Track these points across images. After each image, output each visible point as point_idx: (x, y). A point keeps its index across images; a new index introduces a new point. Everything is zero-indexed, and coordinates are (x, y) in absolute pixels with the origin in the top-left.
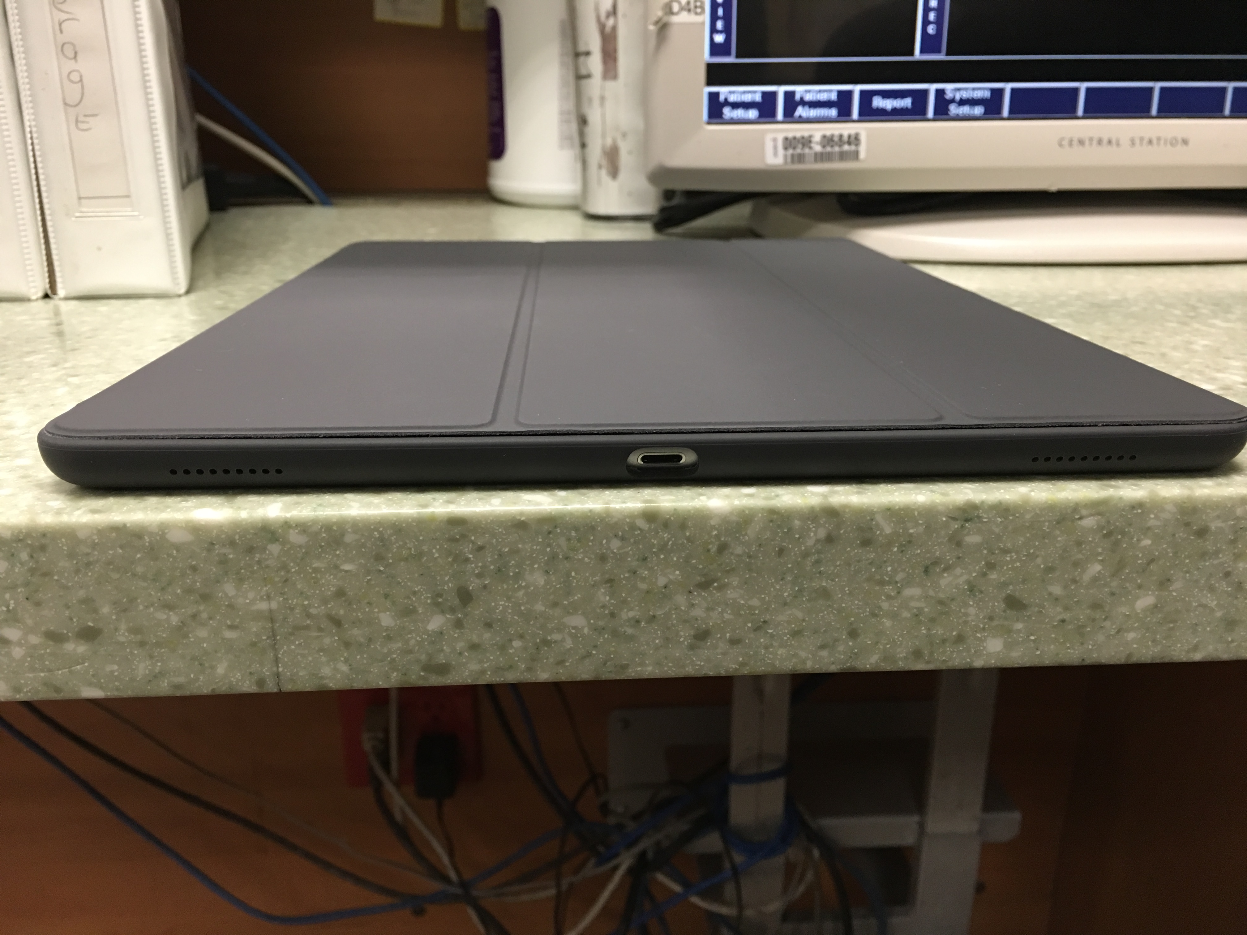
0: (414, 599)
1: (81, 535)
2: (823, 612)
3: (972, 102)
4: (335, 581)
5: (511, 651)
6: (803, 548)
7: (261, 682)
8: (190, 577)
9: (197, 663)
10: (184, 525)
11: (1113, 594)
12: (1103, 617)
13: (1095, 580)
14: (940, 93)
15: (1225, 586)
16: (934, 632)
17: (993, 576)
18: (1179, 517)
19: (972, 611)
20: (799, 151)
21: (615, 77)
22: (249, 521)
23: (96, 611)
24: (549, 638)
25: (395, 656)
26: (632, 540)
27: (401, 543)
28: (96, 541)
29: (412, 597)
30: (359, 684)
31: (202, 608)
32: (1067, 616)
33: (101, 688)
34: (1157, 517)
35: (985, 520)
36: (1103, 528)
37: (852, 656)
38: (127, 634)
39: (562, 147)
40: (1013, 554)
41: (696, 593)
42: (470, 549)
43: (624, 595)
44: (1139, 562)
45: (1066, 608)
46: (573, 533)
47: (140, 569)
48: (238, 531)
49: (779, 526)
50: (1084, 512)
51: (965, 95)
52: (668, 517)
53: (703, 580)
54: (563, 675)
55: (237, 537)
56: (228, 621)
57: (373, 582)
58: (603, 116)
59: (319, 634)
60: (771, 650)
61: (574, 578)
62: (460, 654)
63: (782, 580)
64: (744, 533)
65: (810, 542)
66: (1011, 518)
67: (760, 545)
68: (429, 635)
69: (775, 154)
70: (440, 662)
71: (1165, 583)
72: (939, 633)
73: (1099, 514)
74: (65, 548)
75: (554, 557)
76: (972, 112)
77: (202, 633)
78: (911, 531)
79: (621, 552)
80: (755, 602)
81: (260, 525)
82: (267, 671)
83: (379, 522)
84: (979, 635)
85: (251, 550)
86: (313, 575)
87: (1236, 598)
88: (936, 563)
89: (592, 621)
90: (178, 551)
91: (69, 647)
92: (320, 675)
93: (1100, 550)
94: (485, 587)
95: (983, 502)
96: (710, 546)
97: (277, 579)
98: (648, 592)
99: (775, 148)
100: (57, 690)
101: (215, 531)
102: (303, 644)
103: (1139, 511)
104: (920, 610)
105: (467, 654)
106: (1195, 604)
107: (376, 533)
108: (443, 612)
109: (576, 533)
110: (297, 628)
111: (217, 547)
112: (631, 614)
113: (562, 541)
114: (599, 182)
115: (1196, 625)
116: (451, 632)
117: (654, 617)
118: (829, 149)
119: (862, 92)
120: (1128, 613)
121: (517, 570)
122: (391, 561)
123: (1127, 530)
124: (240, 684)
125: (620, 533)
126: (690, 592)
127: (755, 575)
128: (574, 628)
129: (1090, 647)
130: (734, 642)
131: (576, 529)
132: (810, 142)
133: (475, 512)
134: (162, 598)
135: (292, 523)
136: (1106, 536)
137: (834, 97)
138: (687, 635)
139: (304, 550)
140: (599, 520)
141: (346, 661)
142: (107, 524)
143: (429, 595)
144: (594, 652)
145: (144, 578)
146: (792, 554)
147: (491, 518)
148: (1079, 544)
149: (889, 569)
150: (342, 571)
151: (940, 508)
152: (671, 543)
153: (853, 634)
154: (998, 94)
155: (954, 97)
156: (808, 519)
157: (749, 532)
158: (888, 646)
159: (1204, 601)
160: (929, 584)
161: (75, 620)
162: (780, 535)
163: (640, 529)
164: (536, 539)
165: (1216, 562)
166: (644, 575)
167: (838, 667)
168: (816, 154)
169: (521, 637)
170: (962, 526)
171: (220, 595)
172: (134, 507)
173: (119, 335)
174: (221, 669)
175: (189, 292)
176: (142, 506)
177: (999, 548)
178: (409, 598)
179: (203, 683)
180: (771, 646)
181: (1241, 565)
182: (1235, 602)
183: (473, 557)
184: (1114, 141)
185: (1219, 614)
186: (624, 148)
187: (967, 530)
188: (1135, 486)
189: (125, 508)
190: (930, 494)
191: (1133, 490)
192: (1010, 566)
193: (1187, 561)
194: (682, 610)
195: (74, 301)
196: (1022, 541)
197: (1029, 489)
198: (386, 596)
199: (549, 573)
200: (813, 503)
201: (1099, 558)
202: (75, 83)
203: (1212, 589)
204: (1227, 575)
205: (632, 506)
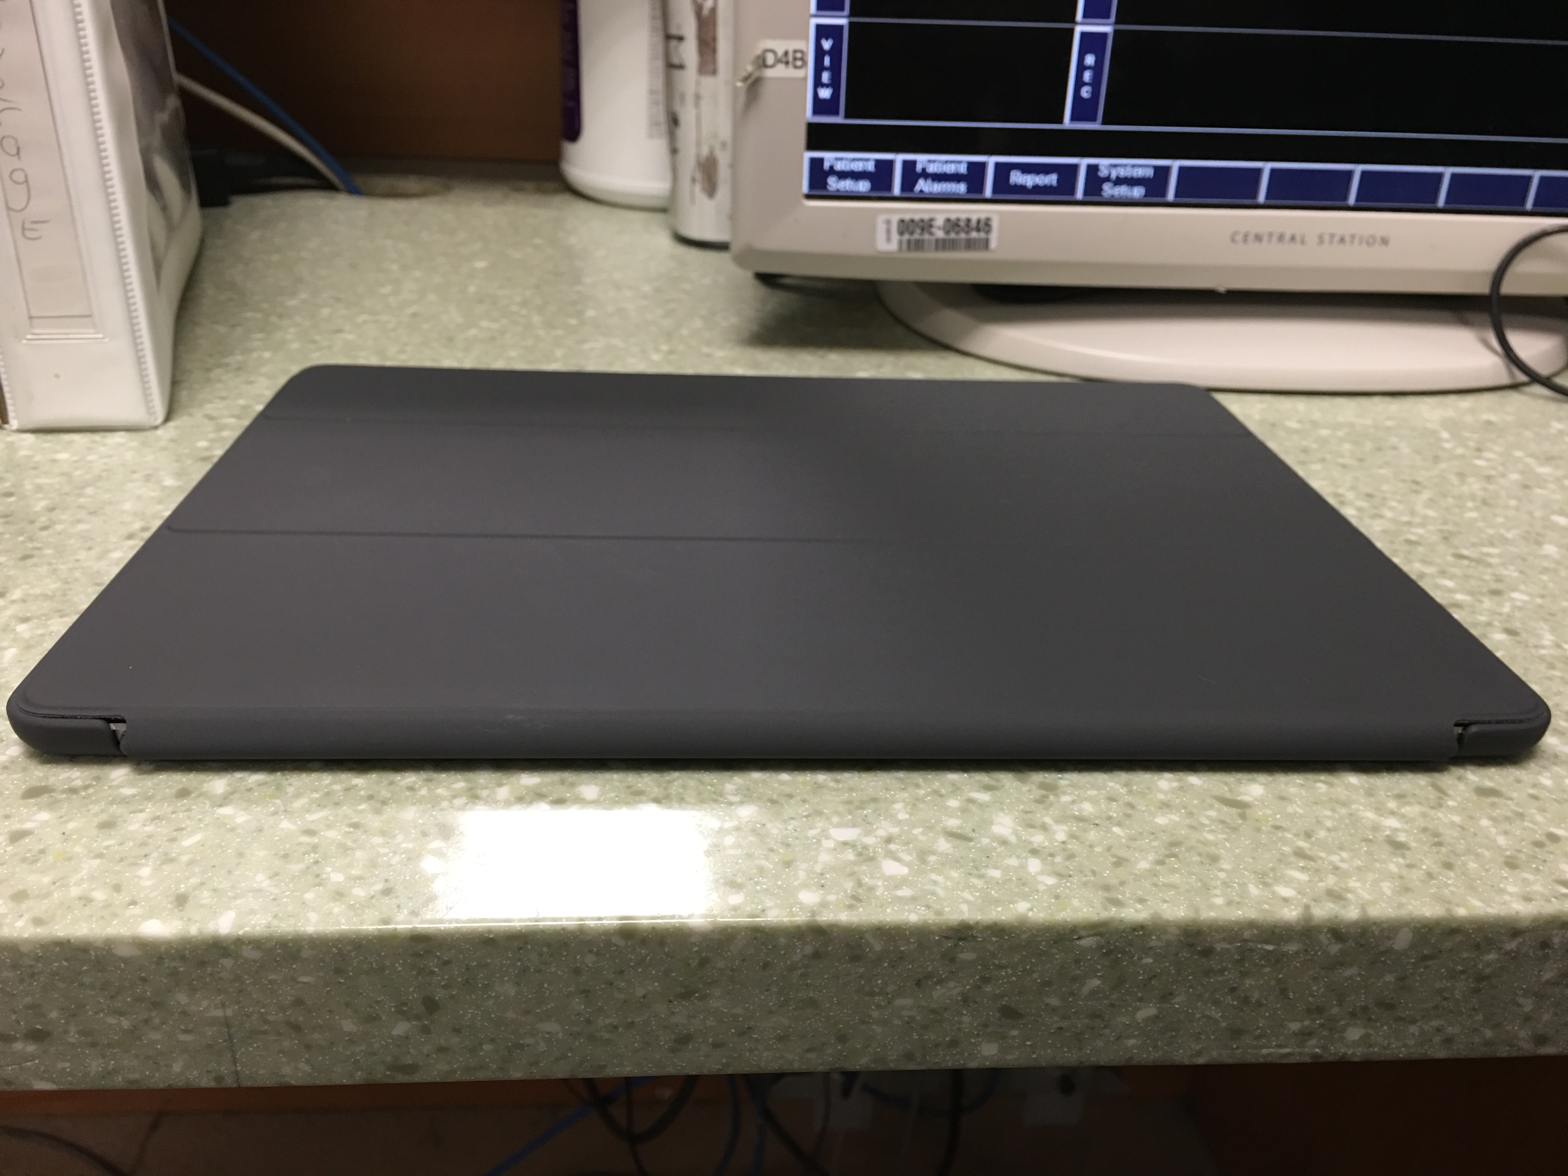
0: (377, 1008)
1: (24, 949)
2: (810, 1019)
3: (1131, 182)
4: (293, 991)
5: (481, 1054)
6: (789, 963)
7: (219, 1079)
8: (140, 987)
9: (151, 1062)
10: (131, 941)
11: (1112, 1005)
12: (1102, 1026)
13: (1093, 993)
14: (1092, 170)
15: (1230, 1000)
16: (927, 1037)
17: (988, 989)
18: (1182, 939)
19: (966, 1019)
20: (916, 236)
21: (714, 72)
22: (200, 938)
23: (43, 1015)
24: (521, 1042)
25: (359, 1058)
26: (608, 955)
27: (362, 958)
28: (40, 955)
29: (375, 1006)
30: (322, 1080)
31: (153, 1014)
32: (1064, 1024)
33: (54, 1082)
34: (1159, 939)
35: (979, 939)
36: (1103, 947)
37: (841, 1058)
38: (77, 1036)
39: (651, 136)
40: (1009, 970)
41: (676, 1003)
42: (435, 963)
43: (600, 1004)
44: (1140, 978)
45: (1064, 1017)
46: (545, 949)
47: (87, 980)
48: (188, 947)
49: (763, 943)
50: (1083, 933)
51: (1123, 173)
52: (645, 934)
53: (684, 991)
54: (537, 1073)
55: (187, 952)
56: (182, 1026)
57: (333, 993)
58: (698, 118)
59: (278, 1038)
60: (756, 1053)
61: (546, 989)
62: (428, 1056)
63: (767, 990)
64: (726, 949)
65: (797, 958)
66: (1006, 937)
67: (744, 960)
68: (393, 1039)
69: (889, 239)
70: (407, 1063)
71: (1166, 997)
72: (932, 1038)
73: (1101, 935)
74: (8, 960)
75: (525, 970)
76: (1129, 194)
77: (156, 1036)
78: (902, 949)
79: (595, 966)
80: (739, 1010)
81: (211, 941)
82: (224, 1069)
83: (338, 940)
84: (973, 1041)
85: (202, 964)
86: (270, 986)
87: (1242, 1010)
88: (929, 976)
89: (567, 1027)
90: (125, 964)
91: (18, 1046)
92: (280, 1074)
93: (1099, 967)
94: (452, 997)
95: (977, 923)
97: (231, 990)
98: (625, 1001)
99: (888, 232)
101: (164, 947)
102: (261, 1047)
103: (1141, 933)
104: (912, 1019)
105: (434, 1056)
106: (1198, 1016)
107: (334, 949)
108: (408, 1019)
109: (548, 949)
110: (255, 1033)
111: (166, 961)
112: (608, 1021)
113: (534, 956)
114: (692, 198)
115: (1199, 1033)
116: (418, 1037)
117: (633, 1023)
118: (953, 236)
119: (998, 165)
120: (1127, 1023)
121: (486, 982)
122: (351, 974)
123: (1127, 949)
124: (197, 1080)
125: (595, 950)
126: (670, 1002)
127: (739, 986)
128: (548, 1033)
129: (1088, 1052)
130: (716, 1045)
131: (549, 945)
132: (931, 226)
133: (440, 930)
134: (111, 1006)
135: (244, 940)
136: (1104, 954)
137: (963, 169)
138: (668, 1039)
139: (258, 965)
140: (572, 937)
141: (308, 1062)
142: (50, 939)
143: (393, 1004)
144: (569, 1055)
145: (92, 987)
146: (778, 968)
147: (457, 936)
148: (1077, 961)
149: (879, 982)
150: (300, 982)
151: (933, 928)
152: (649, 958)
153: (842, 1038)
154: (1162, 173)
155: (1110, 175)
156: (794, 937)
157: (731, 948)
158: (879, 1050)
159: (1207, 1013)
160: (921, 996)
161: (22, 1023)
162: (765, 951)
163: (616, 945)
164: (505, 955)
165: (1220, 979)
166: (621, 987)
167: (827, 1068)
168: (937, 241)
169: (492, 1041)
170: (955, 945)
171: (172, 1003)
172: (79, 914)
173: (79, 521)
174: (177, 1068)
175: (168, 418)
176: (87, 913)
177: (994, 964)
178: (371, 1006)
179: (158, 1079)
180: (756, 1049)
181: (1248, 982)
182: (1241, 1014)
183: (439, 971)
184: (1298, 238)
185: (1224, 1024)
186: (724, 159)
187: (961, 948)
188: (1140, 904)
189: (69, 917)
190: (924, 913)
191: (1136, 911)
192: (1005, 981)
193: (1190, 978)
194: (661, 1017)
195: (30, 438)
196: (1018, 958)
197: (1028, 905)
198: (347, 1005)
199: (520, 985)
200: (800, 922)
201: (1098, 974)
202: (19, 184)
203: (1217, 1003)
204: (1233, 990)
205: (608, 924)
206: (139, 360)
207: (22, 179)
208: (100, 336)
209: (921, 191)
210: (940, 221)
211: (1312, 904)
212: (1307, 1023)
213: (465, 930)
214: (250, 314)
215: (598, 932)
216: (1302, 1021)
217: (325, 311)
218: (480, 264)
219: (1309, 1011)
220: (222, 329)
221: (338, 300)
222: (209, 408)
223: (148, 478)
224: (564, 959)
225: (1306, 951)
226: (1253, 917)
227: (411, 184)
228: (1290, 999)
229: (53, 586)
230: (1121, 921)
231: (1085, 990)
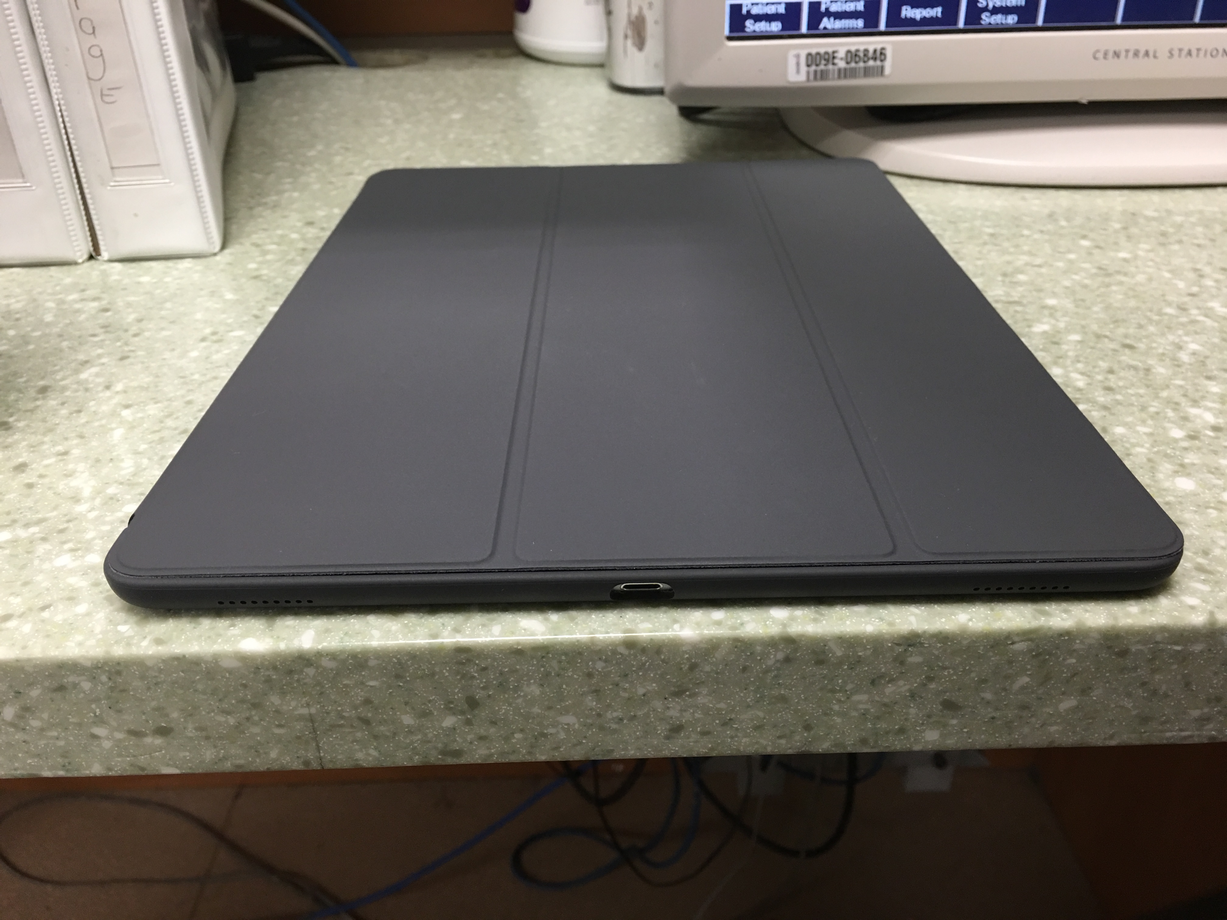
0: (430, 705)
1: (149, 663)
2: (781, 712)
3: (1006, 10)
4: (362, 693)
5: (513, 741)
6: (764, 667)
7: (307, 763)
8: (242, 692)
9: (253, 751)
10: (233, 655)
11: (1039, 698)
12: (1030, 715)
13: (1023, 688)
14: (972, 2)
15: (1141, 692)
16: (879, 726)
17: (933, 686)
18: (1102, 642)
19: (913, 711)
20: (822, 67)
22: (287, 652)
23: (167, 715)
24: (546, 731)
25: (416, 745)
26: (614, 662)
27: (416, 666)
28: (162, 667)
29: (428, 704)
30: (388, 763)
31: (253, 713)
32: (997, 714)
33: (177, 767)
34: (1082, 642)
35: (926, 645)
36: (1033, 650)
37: (807, 743)
38: (194, 731)
39: (589, 3)
40: (951, 670)
41: (670, 700)
42: (475, 670)
43: (608, 701)
44: (1064, 675)
45: (997, 709)
46: (563, 658)
47: (200, 687)
48: (279, 659)
49: (743, 651)
50: (1016, 639)
51: (999, 3)
52: (645, 645)
53: (677, 690)
54: (558, 756)
55: (278, 663)
56: (276, 722)
57: (394, 694)
59: (351, 730)
60: (736, 739)
61: (565, 689)
62: (471, 743)
63: (746, 689)
64: (712, 656)
65: (770, 662)
66: (950, 644)
67: (726, 665)
68: (443, 730)
69: (798, 71)
70: (455, 749)
71: (1085, 691)
72: (883, 726)
73: (1031, 640)
74: (137, 673)
75: (547, 674)
76: (1004, 21)
77: (256, 730)
78: (860, 654)
79: (604, 670)
80: (722, 705)
81: (297, 654)
82: (310, 755)
83: (397, 651)
84: (918, 728)
85: (290, 672)
86: (344, 689)
87: (1151, 701)
88: (882, 676)
89: (582, 720)
90: (230, 674)
91: (148, 740)
92: (355, 758)
93: (1029, 667)
94: (489, 696)
95: (925, 632)
96: (683, 666)
97: (314, 693)
98: (629, 699)
99: (798, 64)
100: (143, 769)
101: (259, 660)
102: (339, 737)
103: (1066, 638)
104: (867, 711)
105: (476, 743)
106: (1113, 706)
107: (394, 659)
108: (454, 714)
109: (565, 657)
110: (333, 727)
111: (262, 670)
112: (615, 714)
113: (554, 664)
114: (625, 52)
115: (1113, 720)
116: (463, 729)
117: (635, 716)
118: (853, 65)
119: (890, 2)
120: (1051, 712)
121: (516, 684)
122: (408, 679)
123: (1054, 652)
124: (289, 764)
125: (604, 657)
126: (666, 699)
127: (722, 686)
128: (566, 724)
129: (1017, 737)
131: (566, 654)
132: (834, 58)
133: (478, 642)
134: (220, 707)
135: (322, 653)
136: (1033, 656)
137: (861, 7)
138: (664, 728)
139: (334, 672)
140: (585, 648)
141: (376, 748)
142: (169, 656)
143: (442, 703)
144: (584, 741)
145: (204, 693)
146: (755, 671)
148: (1010, 662)
149: (840, 681)
150: (367, 686)
151: (886, 636)
152: (648, 663)
153: (808, 727)
154: (1033, 2)
155: (987, 5)
156: (769, 645)
157: (716, 655)
158: (838, 736)
159: (1121, 703)
160: (875, 692)
161: (150, 722)
162: (744, 657)
163: (621, 654)
164: (531, 662)
165: (1134, 675)
166: (625, 687)
167: (795, 751)
168: (840, 70)
169: (522, 731)
170: (905, 650)
171: (268, 704)
172: (191, 635)
173: (163, 329)
174: (273, 754)
175: (224, 247)
176: (197, 634)
177: (938, 666)
178: (424, 704)
179: (259, 764)
180: (736, 736)
181: (1157, 677)
182: (1150, 704)
183: (478, 675)
184: (1151, 54)
185: (1134, 713)
186: (651, 17)
187: (910, 653)
188: (1065, 614)
189: (183, 637)
190: (878, 624)
191: (1063, 619)
192: (947, 679)
193: (1108, 674)
194: (658, 711)
195: (118, 266)
196: (959, 661)
197: (968, 617)
198: (406, 704)
199: (543, 686)
200: (773, 633)
201: (1028, 673)
202: (97, 57)
203: (1129, 695)
204: (1144, 684)
205: (614, 636)
206: (199, 199)
207: (99, 54)
208: (167, 181)
209: (825, 28)
210: (841, 54)
211: (1216, 610)
212: (1206, 710)
213: (498, 643)
214: (279, 164)
215: (606, 643)
216: (1202, 709)
217: (338, 159)
218: (456, 116)
219: (1209, 701)
220: (258, 176)
221: (347, 149)
222: (255, 238)
223: (212, 294)
224: (578, 665)
225: (1210, 650)
226: (1165, 622)
227: (396, 56)
228: (1193, 690)
229: (147, 380)
230: (1050, 628)
231: (1016, 686)
